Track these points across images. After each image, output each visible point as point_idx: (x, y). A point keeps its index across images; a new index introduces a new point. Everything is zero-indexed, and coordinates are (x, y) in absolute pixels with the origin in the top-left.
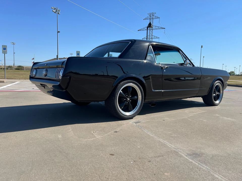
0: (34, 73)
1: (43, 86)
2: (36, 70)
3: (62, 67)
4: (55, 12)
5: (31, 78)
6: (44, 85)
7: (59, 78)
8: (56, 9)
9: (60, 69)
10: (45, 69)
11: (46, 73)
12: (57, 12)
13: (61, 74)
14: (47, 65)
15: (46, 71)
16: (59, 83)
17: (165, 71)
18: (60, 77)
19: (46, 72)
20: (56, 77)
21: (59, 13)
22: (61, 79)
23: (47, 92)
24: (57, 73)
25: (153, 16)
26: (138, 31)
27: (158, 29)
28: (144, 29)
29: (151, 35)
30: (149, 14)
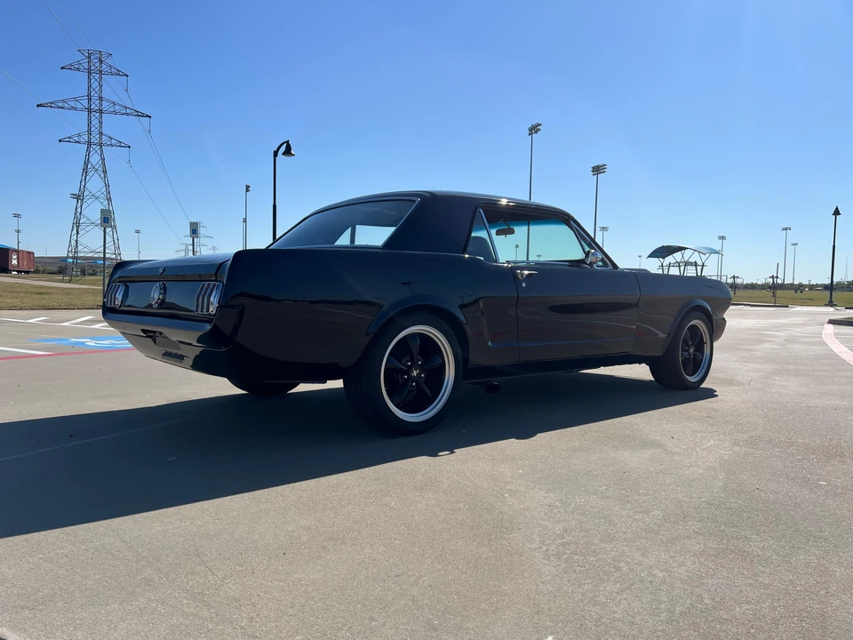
0: (119, 297)
1: (148, 337)
2: (126, 286)
3: (216, 280)
5: (109, 312)
6: (155, 332)
7: (208, 311)
9: (211, 286)
10: (158, 284)
11: (161, 297)
13: (214, 299)
14: (164, 270)
15: (162, 291)
16: (208, 327)
17: (524, 285)
18: (212, 309)
19: (160, 294)
20: (200, 310)
22: (214, 315)
23: (164, 355)
24: (201, 298)
25: (101, 62)
26: (38, 106)
27: (123, 114)
28: (66, 105)
29: (95, 131)
30: (87, 55)
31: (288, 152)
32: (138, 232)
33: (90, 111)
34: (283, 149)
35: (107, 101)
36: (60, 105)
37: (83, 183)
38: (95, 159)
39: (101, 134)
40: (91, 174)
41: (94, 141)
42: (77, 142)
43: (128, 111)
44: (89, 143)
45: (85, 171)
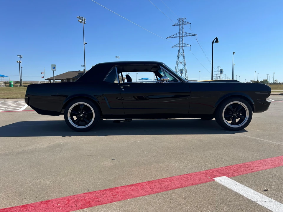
4: (81, 22)
8: (82, 18)
12: (83, 21)
17: (123, 90)
21: (84, 23)
25: (183, 21)
26: (167, 38)
27: (189, 36)
28: (174, 36)
29: (181, 43)
30: (179, 20)
31: (217, 41)
32: (200, 71)
33: (180, 37)
34: (215, 41)
35: (185, 33)
36: (172, 37)
37: (178, 59)
38: (181, 51)
39: (183, 43)
40: (180, 56)
41: (181, 46)
42: (176, 47)
43: (191, 34)
44: (180, 47)
45: (178, 55)
